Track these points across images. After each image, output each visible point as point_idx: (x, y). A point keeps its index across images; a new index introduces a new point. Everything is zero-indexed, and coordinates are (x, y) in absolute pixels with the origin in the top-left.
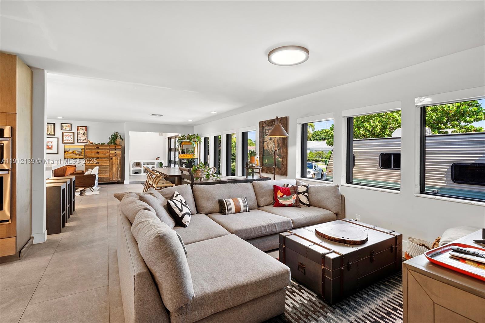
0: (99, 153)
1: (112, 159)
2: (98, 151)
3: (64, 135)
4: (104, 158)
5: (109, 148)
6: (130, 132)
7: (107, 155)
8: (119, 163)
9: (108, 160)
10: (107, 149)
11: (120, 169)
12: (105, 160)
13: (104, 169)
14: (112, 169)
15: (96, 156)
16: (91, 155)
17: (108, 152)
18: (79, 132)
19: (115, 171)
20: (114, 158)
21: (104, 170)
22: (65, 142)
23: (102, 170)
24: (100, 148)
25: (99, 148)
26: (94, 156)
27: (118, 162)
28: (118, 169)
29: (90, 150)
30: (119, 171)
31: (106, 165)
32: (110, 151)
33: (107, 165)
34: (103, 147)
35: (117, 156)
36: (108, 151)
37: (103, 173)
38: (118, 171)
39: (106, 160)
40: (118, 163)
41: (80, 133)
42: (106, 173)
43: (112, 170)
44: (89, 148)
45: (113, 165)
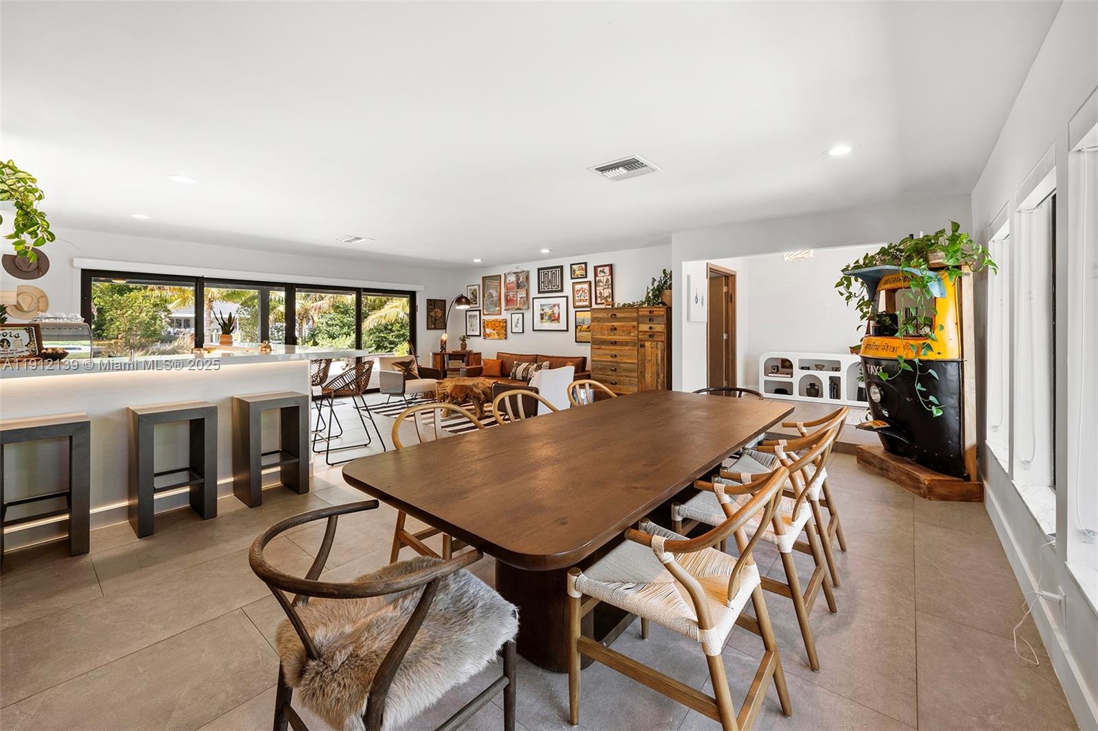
0: (615, 329)
1: (643, 346)
2: (614, 324)
3: (576, 289)
4: (626, 344)
5: (635, 315)
6: (684, 263)
7: (632, 334)
8: (659, 361)
9: (635, 348)
10: (633, 319)
11: (664, 378)
12: (627, 348)
13: (628, 374)
14: (642, 374)
15: (610, 337)
16: (603, 335)
17: (634, 327)
18: (597, 278)
19: (650, 380)
20: (647, 344)
21: (627, 376)
22: (577, 304)
23: (622, 376)
24: (619, 315)
25: (615, 315)
26: (606, 337)
27: (657, 354)
28: (658, 375)
29: (598, 321)
30: (660, 381)
31: (630, 363)
32: (638, 324)
33: (633, 363)
34: (623, 313)
35: (656, 338)
36: (636, 324)
37: (624, 384)
38: (657, 382)
39: (631, 348)
40: (657, 360)
41: (600, 281)
42: (631, 384)
43: (644, 377)
44: (598, 318)
45: (647, 364)
